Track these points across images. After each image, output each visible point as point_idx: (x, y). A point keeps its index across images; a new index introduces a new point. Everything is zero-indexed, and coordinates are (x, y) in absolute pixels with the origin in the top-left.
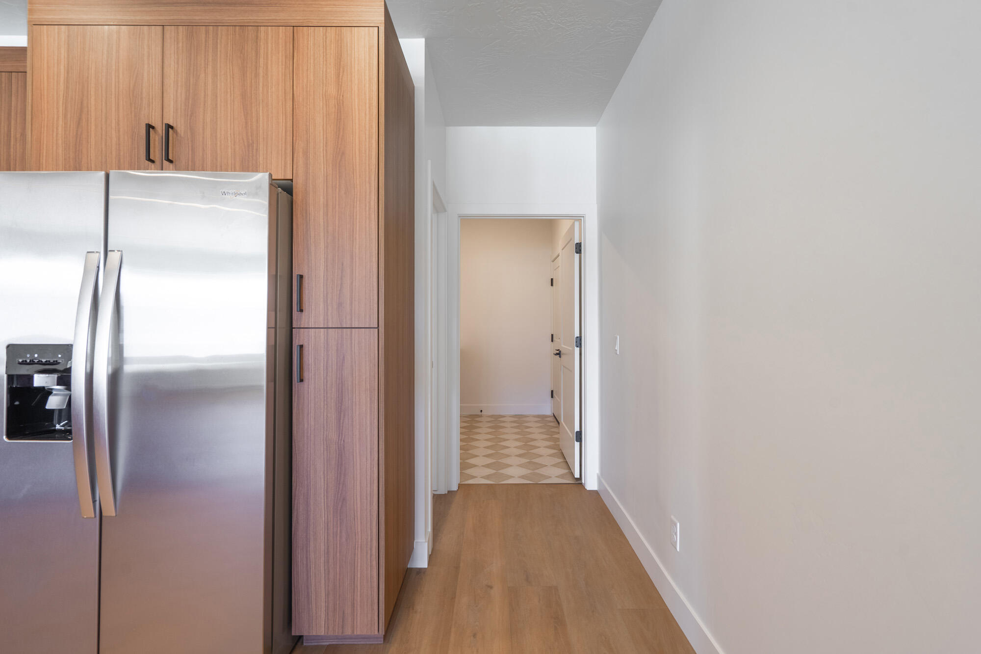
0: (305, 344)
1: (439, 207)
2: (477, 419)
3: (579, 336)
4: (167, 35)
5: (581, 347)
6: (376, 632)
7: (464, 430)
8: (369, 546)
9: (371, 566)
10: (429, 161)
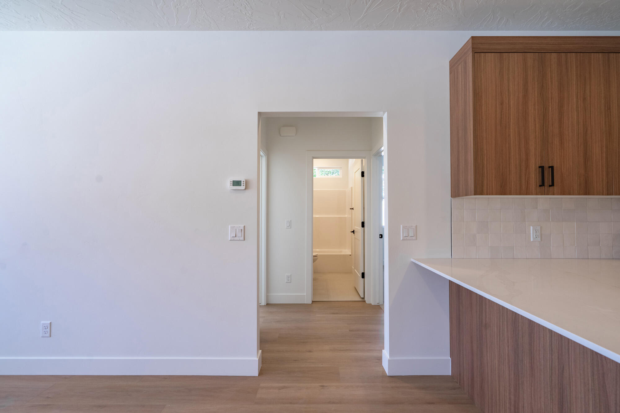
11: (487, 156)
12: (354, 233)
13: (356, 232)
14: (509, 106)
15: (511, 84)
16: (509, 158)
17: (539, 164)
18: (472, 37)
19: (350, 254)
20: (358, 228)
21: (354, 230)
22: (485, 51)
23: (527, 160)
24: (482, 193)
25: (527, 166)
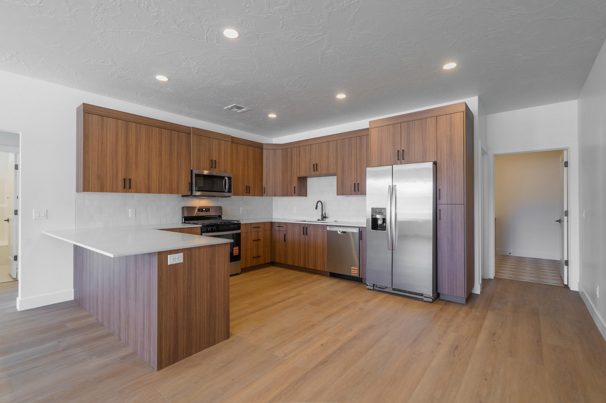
0: (441, 209)
1: (484, 153)
2: (507, 257)
3: (567, 210)
4: (402, 125)
5: (568, 216)
6: (464, 297)
7: (497, 260)
8: (461, 271)
9: (462, 277)
10: (480, 141)
11: (92, 171)
12: (8, 222)
13: (10, 220)
14: (107, 145)
15: (108, 134)
16: (106, 173)
17: (123, 177)
18: (83, 103)
19: (7, 245)
20: (12, 216)
21: (8, 219)
22: (92, 113)
23: (117, 174)
24: (88, 191)
25: (117, 178)
